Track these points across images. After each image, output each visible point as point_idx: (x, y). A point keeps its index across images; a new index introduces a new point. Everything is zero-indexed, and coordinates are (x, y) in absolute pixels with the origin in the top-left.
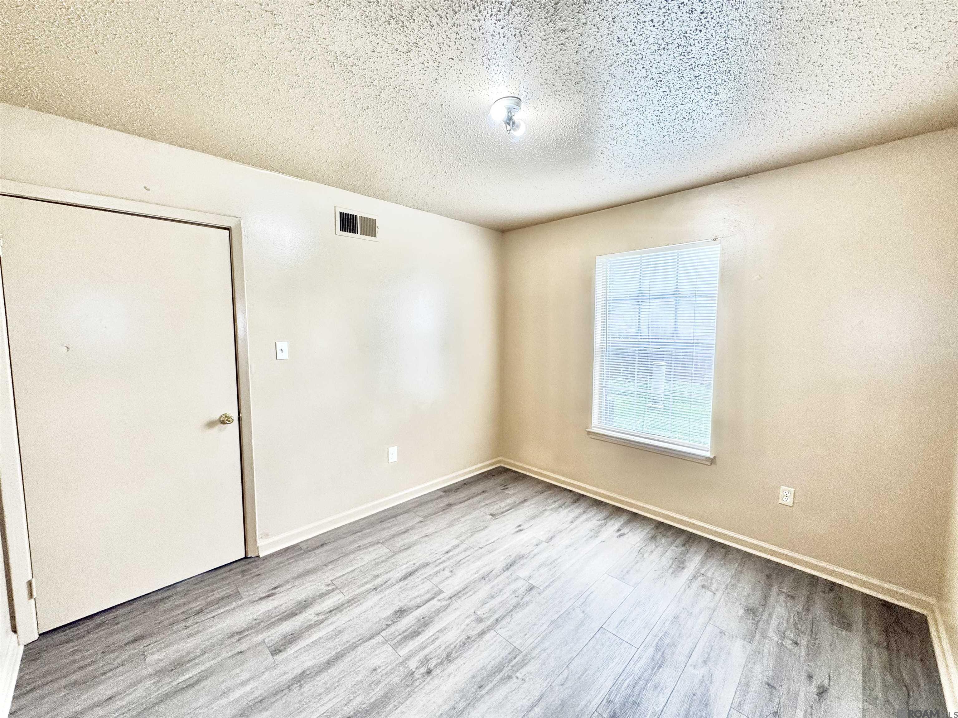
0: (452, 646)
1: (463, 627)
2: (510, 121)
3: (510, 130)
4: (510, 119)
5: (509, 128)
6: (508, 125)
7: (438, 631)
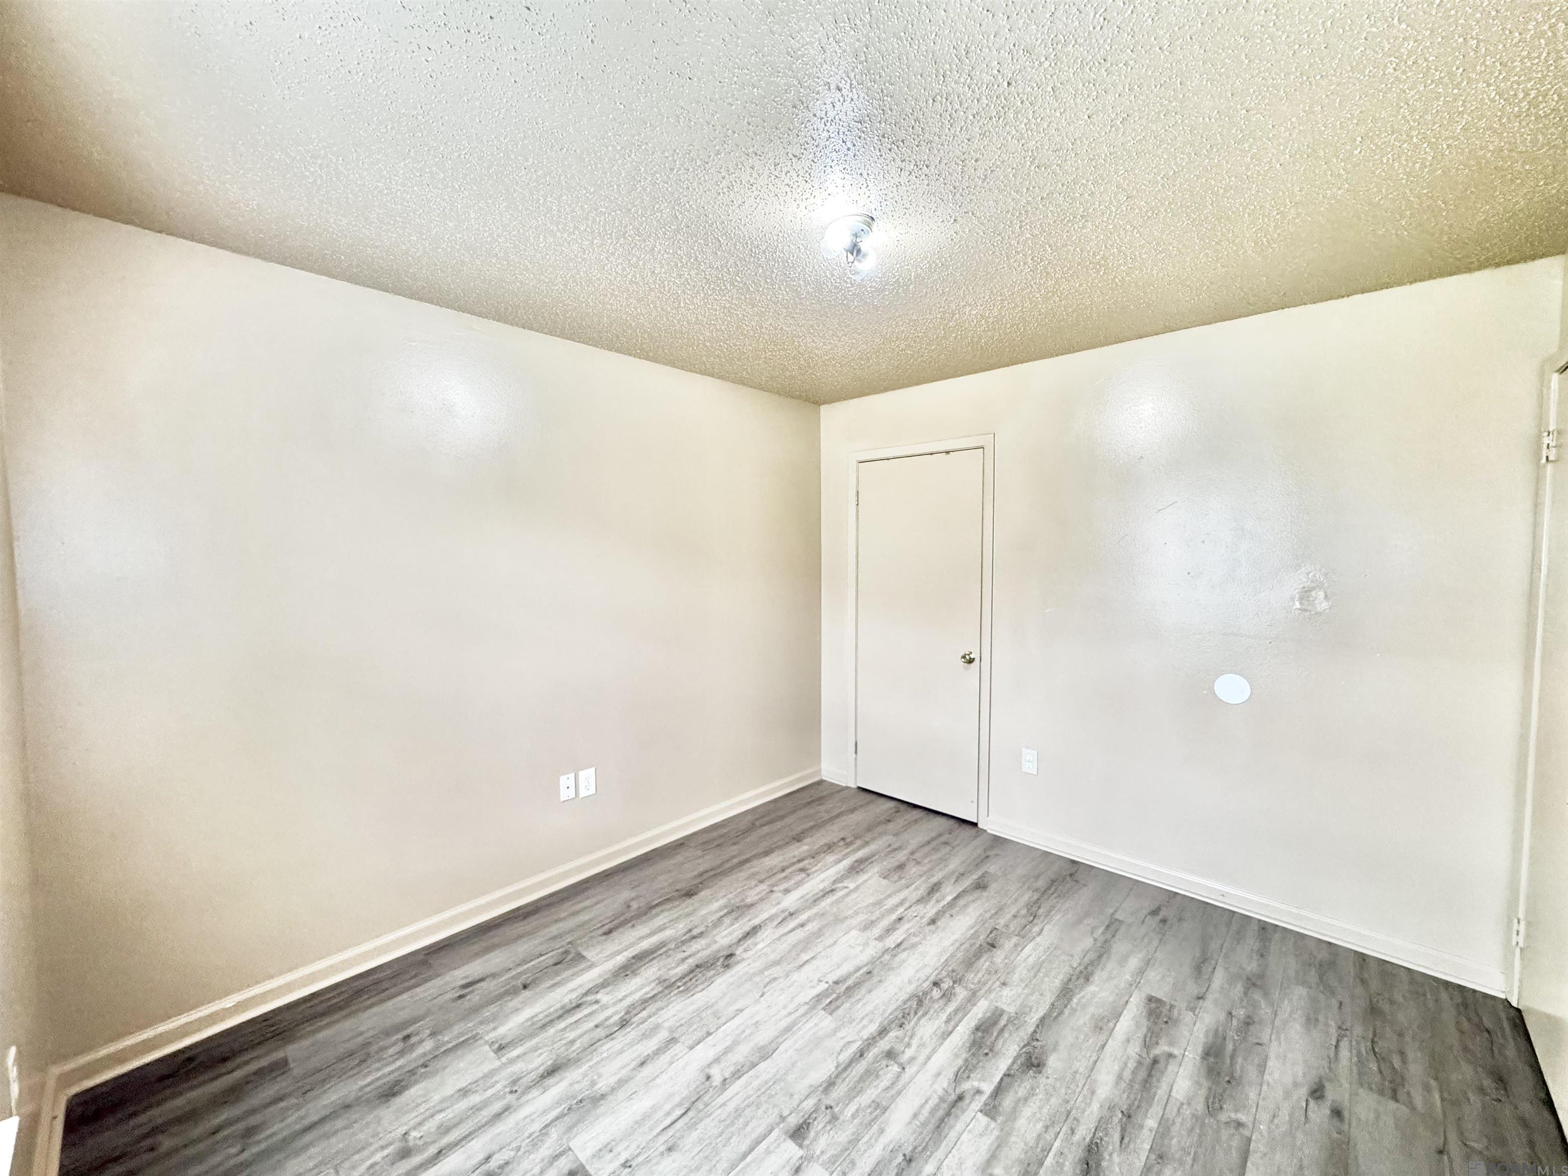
0: (920, 1014)
1: (915, 1042)
2: (855, 250)
3: (852, 263)
4: (855, 245)
5: (851, 258)
6: (849, 255)
7: (951, 1032)
